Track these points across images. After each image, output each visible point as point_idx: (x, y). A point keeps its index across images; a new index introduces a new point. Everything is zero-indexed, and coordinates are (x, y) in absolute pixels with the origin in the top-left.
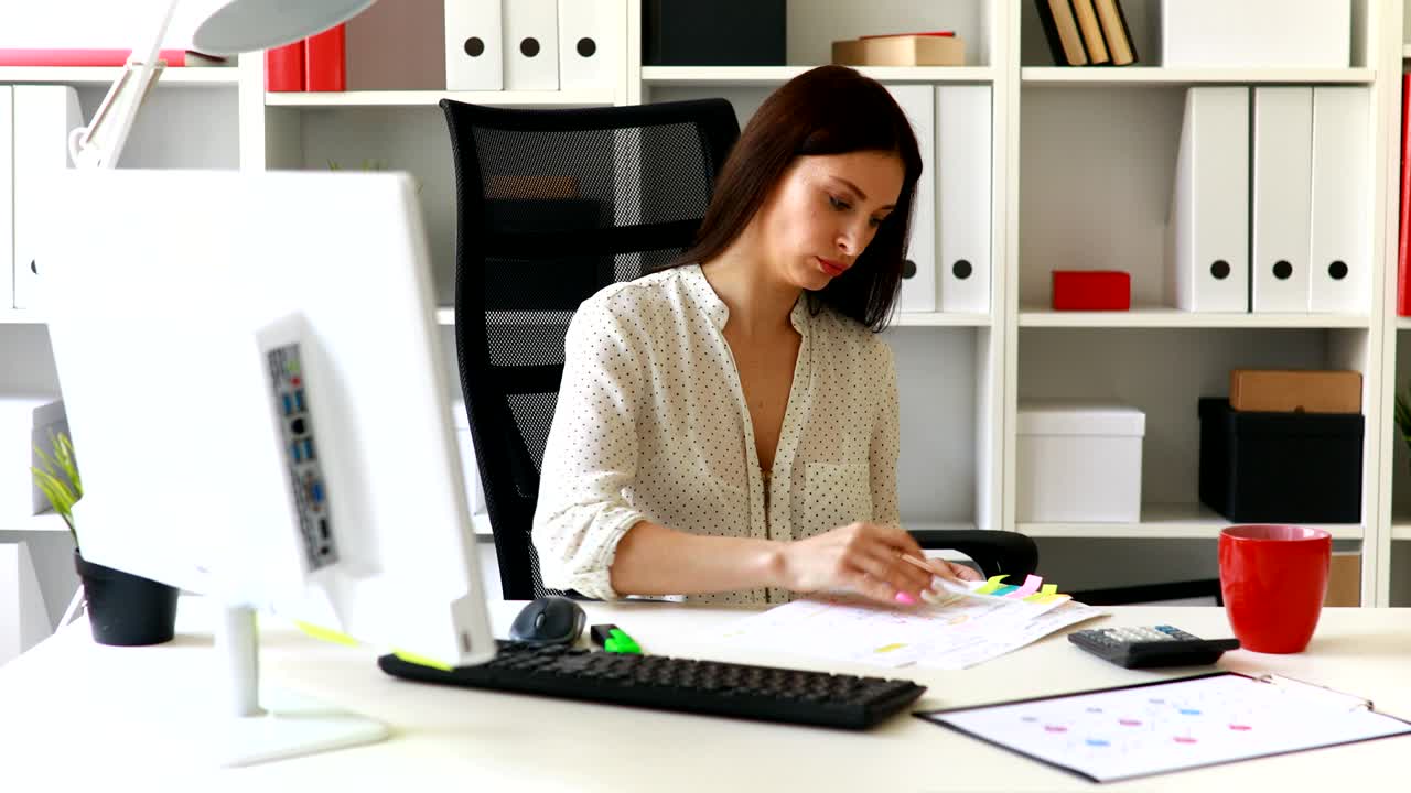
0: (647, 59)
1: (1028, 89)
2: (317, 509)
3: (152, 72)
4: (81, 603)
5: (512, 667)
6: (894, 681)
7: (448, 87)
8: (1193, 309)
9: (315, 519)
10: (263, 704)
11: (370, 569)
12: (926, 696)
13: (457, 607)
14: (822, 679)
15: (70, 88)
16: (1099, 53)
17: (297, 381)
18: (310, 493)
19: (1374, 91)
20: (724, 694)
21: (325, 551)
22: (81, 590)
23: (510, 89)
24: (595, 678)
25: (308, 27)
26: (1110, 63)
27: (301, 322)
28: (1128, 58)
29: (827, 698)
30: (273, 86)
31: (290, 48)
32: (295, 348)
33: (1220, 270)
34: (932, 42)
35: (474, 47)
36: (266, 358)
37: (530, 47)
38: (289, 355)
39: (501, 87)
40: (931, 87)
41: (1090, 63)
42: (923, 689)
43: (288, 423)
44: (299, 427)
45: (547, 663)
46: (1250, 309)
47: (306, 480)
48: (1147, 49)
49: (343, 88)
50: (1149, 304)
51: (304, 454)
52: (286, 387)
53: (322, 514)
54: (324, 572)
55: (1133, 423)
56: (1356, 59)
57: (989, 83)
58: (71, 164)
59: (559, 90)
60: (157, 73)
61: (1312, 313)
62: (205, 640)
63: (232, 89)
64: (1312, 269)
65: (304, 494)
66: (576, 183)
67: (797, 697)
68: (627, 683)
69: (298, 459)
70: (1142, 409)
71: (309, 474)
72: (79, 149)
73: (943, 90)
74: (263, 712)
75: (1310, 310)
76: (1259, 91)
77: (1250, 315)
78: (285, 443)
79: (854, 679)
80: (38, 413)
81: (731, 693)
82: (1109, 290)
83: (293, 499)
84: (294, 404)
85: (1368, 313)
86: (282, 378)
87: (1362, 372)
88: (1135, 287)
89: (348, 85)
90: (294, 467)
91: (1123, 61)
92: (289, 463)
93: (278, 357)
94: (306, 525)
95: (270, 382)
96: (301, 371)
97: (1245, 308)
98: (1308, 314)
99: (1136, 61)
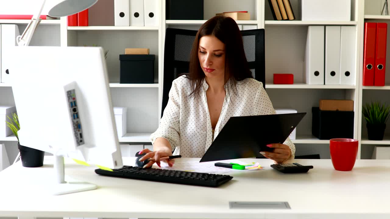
0: (167, 18)
1: (266, 26)
2: (79, 131)
3: (38, 21)
4: (19, 157)
5: (129, 172)
6: (225, 175)
7: (115, 25)
8: (310, 83)
9: (79, 133)
10: (65, 180)
11: (93, 146)
12: (232, 179)
13: (114, 154)
14: (206, 175)
15: (16, 25)
16: (286, 18)
17: (74, 99)
18: (77, 127)
19: (357, 27)
20: (182, 178)
21: (81, 141)
22: (19, 153)
23: (131, 26)
24: (149, 174)
25: (78, 10)
26: (288, 19)
27: (75, 84)
28: (292, 18)
29: (207, 179)
30: (69, 24)
31: (73, 15)
32: (74, 90)
33: (317, 74)
34: (242, 14)
35: (122, 15)
36: (66, 93)
37: (137, 15)
38: (72, 92)
39: (129, 25)
40: (241, 26)
41: (283, 20)
43: (72, 109)
44: (75, 110)
45: (137, 171)
46: (324, 84)
47: (76, 123)
48: (298, 16)
49: (88, 25)
50: (299, 82)
51: (76, 117)
52: (71, 100)
53: (80, 132)
54: (81, 146)
56: (352, 18)
57: (256, 25)
58: (16, 45)
59: (144, 26)
60: (39, 22)
61: (341, 85)
62: (51, 166)
63: (59, 25)
64: (340, 74)
65: (76, 127)
66: (149, 50)
67: (200, 179)
68: (158, 176)
69: (74, 118)
70: (296, 110)
71: (77, 122)
72: (19, 41)
73: (244, 26)
74: (66, 182)
75: (340, 84)
76: (327, 27)
77: (324, 85)
78: (71, 114)
79: (215, 175)
80: (7, 109)
82: (287, 79)
83: (73, 128)
84: (74, 104)
85: (355, 85)
86: (70, 98)
87: (353, 100)
88: (295, 78)
89: (89, 25)
90: (73, 120)
91: (291, 19)
92: (72, 119)
93: (69, 93)
94: (76, 135)
95: (67, 99)
96: (75, 96)
97: (323, 83)
98: (339, 85)
99: (295, 19)
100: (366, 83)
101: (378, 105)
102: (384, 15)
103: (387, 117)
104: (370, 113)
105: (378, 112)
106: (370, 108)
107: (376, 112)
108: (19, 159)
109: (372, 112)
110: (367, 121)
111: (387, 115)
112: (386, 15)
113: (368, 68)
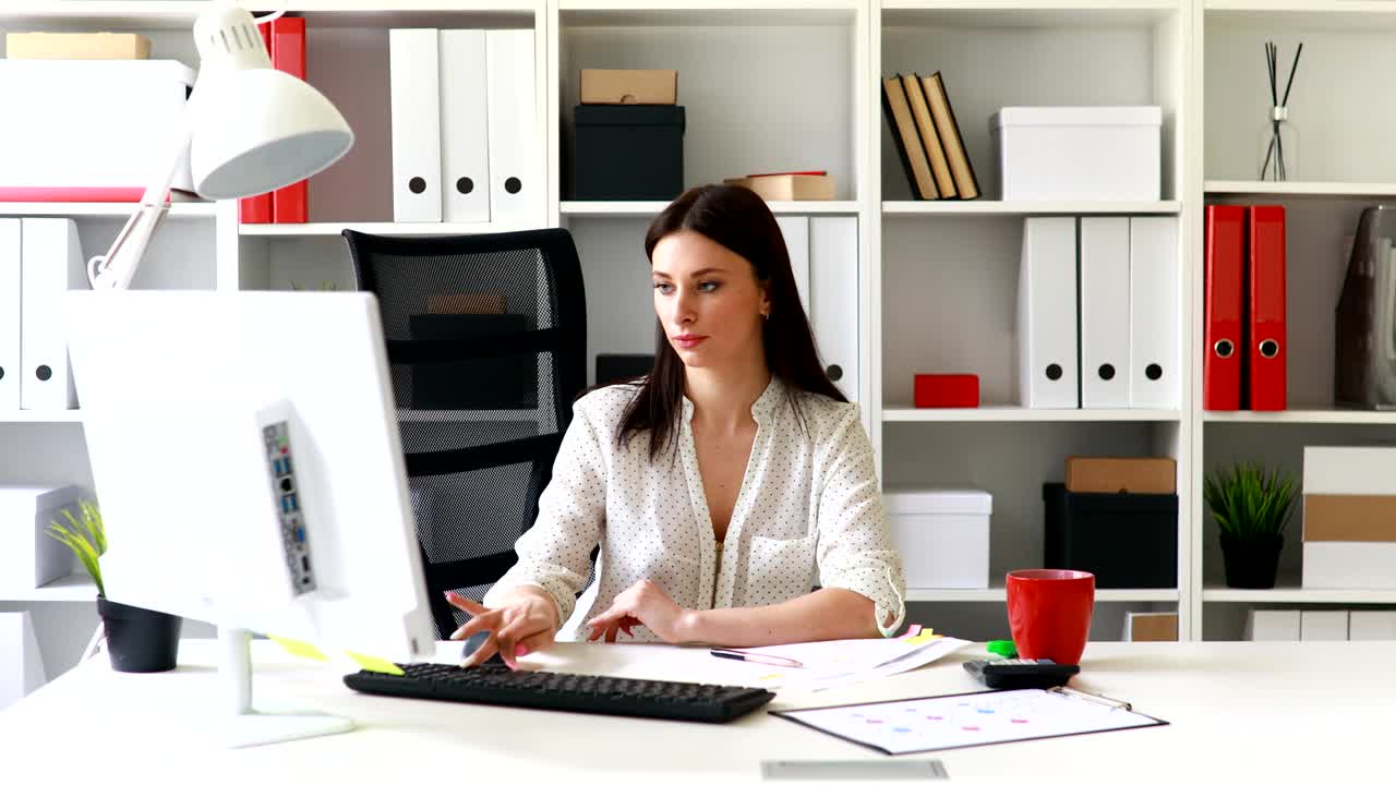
0: (565, 195)
1: (887, 219)
2: (299, 548)
3: (160, 211)
4: (100, 640)
6: (749, 689)
7: (396, 219)
8: (1032, 406)
9: (299, 556)
10: (255, 705)
11: (340, 594)
12: (774, 701)
13: (408, 619)
14: (693, 688)
15: (71, 221)
16: (949, 191)
17: (285, 450)
18: (296, 536)
19: (1181, 219)
20: (616, 697)
21: (306, 581)
22: (102, 624)
23: (448, 221)
24: (514, 687)
25: (276, 182)
26: (958, 197)
27: (289, 406)
28: (973, 194)
29: (694, 700)
30: (245, 219)
32: (284, 424)
33: (1054, 372)
34: (807, 180)
35: (417, 185)
36: (263, 432)
37: (465, 186)
38: (279, 430)
39: (440, 220)
40: (805, 219)
41: (941, 198)
42: (773, 695)
43: (278, 482)
44: (286, 485)
46: (1080, 406)
47: (292, 527)
48: (989, 186)
49: (305, 221)
50: (996, 402)
51: (290, 506)
52: (277, 455)
53: (304, 552)
54: (306, 597)
55: (982, 503)
56: (1167, 192)
57: (855, 214)
58: (88, 285)
59: (490, 220)
61: (1133, 409)
63: (210, 221)
64: (1131, 373)
65: (290, 537)
67: (671, 699)
68: (539, 691)
69: (286, 510)
70: (989, 491)
71: (294, 521)
72: (97, 274)
73: (816, 220)
74: (257, 712)
75: (1131, 405)
76: (1084, 221)
77: (1080, 410)
78: (276, 498)
79: (719, 687)
80: (40, 498)
81: (621, 696)
82: (958, 390)
83: (282, 540)
84: (284, 470)
85: (1179, 408)
86: (274, 449)
87: (1175, 457)
88: (982, 386)
89: (310, 218)
90: (283, 516)
91: (969, 197)
92: (279, 514)
93: (271, 432)
94: (291, 561)
95: (265, 450)
96: (287, 441)
97: (1076, 405)
98: (1129, 408)
99: (979, 196)
100: (1214, 401)
101: (1258, 473)
102: (1269, 180)
103: (1287, 514)
104: (1231, 499)
105: (1256, 499)
106: (1231, 484)
107: (1250, 497)
108: (98, 649)
109: (1235, 499)
110: (1221, 525)
111: (1286, 506)
112: (1275, 180)
113: (1218, 355)
